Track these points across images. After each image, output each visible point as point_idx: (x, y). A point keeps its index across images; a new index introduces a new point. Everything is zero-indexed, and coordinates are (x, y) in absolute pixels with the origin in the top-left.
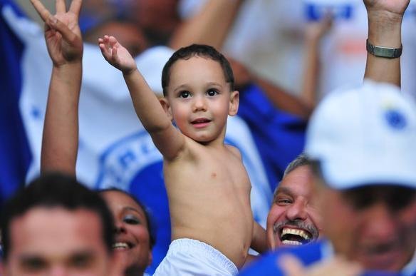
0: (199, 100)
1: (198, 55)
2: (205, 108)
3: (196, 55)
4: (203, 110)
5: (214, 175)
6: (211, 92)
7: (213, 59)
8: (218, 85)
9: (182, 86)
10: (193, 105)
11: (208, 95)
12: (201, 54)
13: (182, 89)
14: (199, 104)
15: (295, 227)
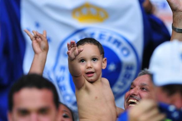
0: (89, 63)
1: (88, 43)
2: (91, 67)
3: (87, 43)
4: (91, 68)
5: (96, 98)
6: (94, 59)
7: (95, 45)
8: (97, 56)
9: (81, 58)
10: (87, 66)
11: (93, 61)
12: (89, 42)
13: (81, 59)
14: (89, 65)
15: (132, 98)
